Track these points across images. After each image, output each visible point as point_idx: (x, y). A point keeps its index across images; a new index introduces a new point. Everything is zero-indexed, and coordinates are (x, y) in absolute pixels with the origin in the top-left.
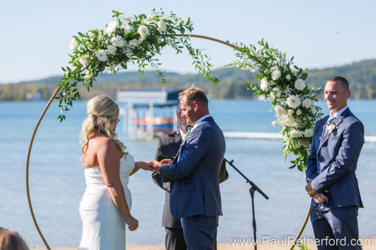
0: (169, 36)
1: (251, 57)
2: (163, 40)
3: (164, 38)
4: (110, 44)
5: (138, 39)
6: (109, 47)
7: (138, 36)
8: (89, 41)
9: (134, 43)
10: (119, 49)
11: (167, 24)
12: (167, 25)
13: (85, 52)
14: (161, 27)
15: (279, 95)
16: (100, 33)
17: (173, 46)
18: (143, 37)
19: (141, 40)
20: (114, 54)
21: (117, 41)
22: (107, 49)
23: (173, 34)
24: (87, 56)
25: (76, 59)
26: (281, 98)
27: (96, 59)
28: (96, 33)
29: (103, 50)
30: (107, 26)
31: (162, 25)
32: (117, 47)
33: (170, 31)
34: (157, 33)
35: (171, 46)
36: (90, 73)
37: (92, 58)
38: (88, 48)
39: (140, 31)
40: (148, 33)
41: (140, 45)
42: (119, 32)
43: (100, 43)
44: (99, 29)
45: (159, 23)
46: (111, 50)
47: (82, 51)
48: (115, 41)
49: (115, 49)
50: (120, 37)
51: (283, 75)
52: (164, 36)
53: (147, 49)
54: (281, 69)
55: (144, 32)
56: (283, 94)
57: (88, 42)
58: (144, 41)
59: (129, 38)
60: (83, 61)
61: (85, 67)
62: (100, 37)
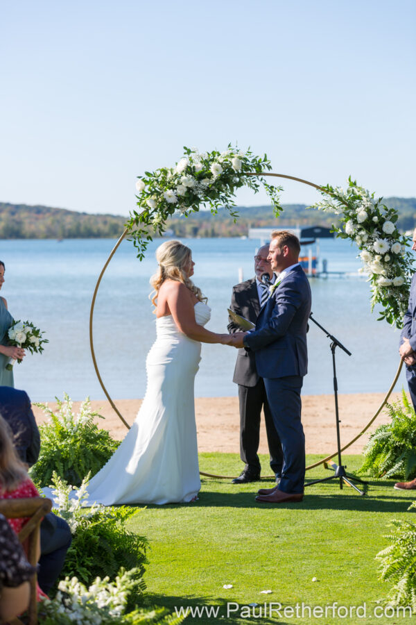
0: (245, 174)
1: (336, 197)
2: (238, 179)
3: (239, 177)
4: (179, 183)
5: (210, 178)
6: (178, 187)
7: (210, 175)
8: (157, 180)
9: (205, 183)
10: (189, 189)
11: (243, 161)
12: (242, 163)
13: (152, 193)
14: (235, 164)
15: (365, 239)
16: (169, 172)
17: (250, 185)
18: (216, 176)
19: (214, 179)
20: (184, 195)
21: (187, 181)
22: (176, 189)
23: (249, 172)
24: (154, 197)
25: (144, 201)
26: (367, 242)
27: (164, 200)
28: (165, 172)
29: (171, 190)
30: (177, 164)
31: (238, 162)
32: (187, 187)
33: (247, 169)
34: (232, 172)
35: (247, 185)
36: (159, 216)
37: (160, 200)
38: (157, 189)
39: (212, 170)
40: (221, 171)
41: (213, 185)
42: (190, 170)
43: (169, 183)
44: (168, 167)
45: (233, 161)
46: (181, 191)
47: (149, 192)
48: (185, 180)
49: (186, 190)
50: (191, 176)
51: (370, 216)
52: (239, 175)
53: (220, 190)
54: (368, 210)
55: (217, 170)
56: (369, 238)
57: (156, 183)
58: (216, 181)
59: (201, 177)
60: (149, 202)
61: (153, 209)
62: (169, 175)
